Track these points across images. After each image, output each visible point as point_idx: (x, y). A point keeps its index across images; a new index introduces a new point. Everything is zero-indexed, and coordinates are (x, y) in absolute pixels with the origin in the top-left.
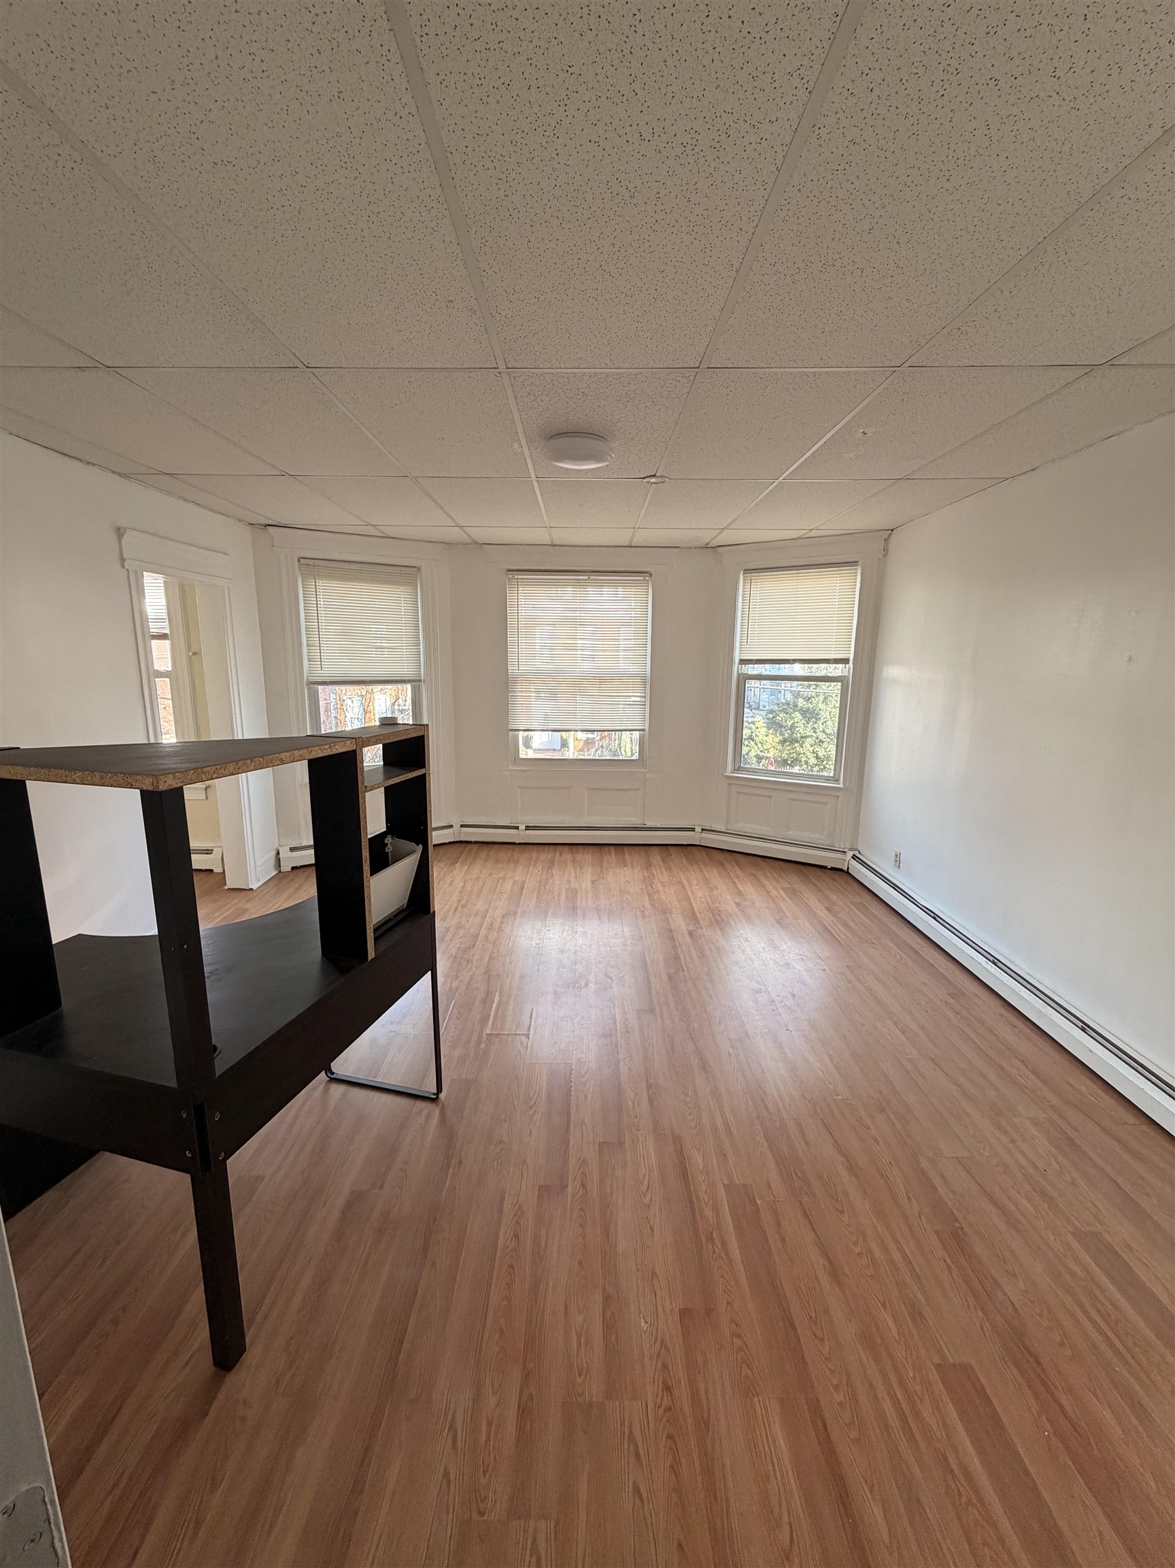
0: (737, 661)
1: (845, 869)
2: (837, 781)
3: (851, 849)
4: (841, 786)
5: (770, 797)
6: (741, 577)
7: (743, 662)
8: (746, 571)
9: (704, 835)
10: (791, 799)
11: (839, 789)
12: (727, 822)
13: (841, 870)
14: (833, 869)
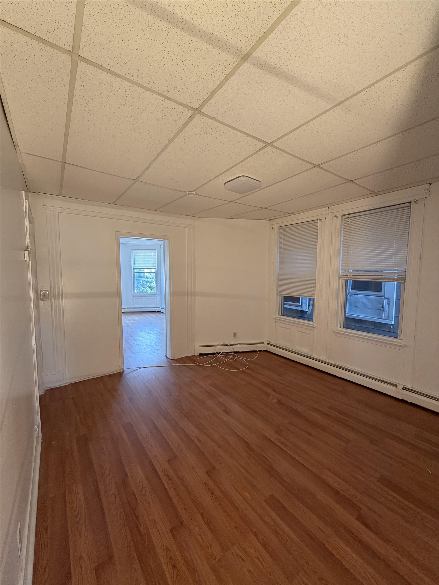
0: (133, 269)
1: (160, 311)
2: (156, 293)
3: (161, 307)
4: (157, 294)
5: (143, 298)
6: (132, 251)
7: (134, 269)
8: (133, 249)
9: (128, 309)
10: (148, 298)
11: (157, 295)
12: (133, 305)
13: (159, 312)
14: (157, 312)
